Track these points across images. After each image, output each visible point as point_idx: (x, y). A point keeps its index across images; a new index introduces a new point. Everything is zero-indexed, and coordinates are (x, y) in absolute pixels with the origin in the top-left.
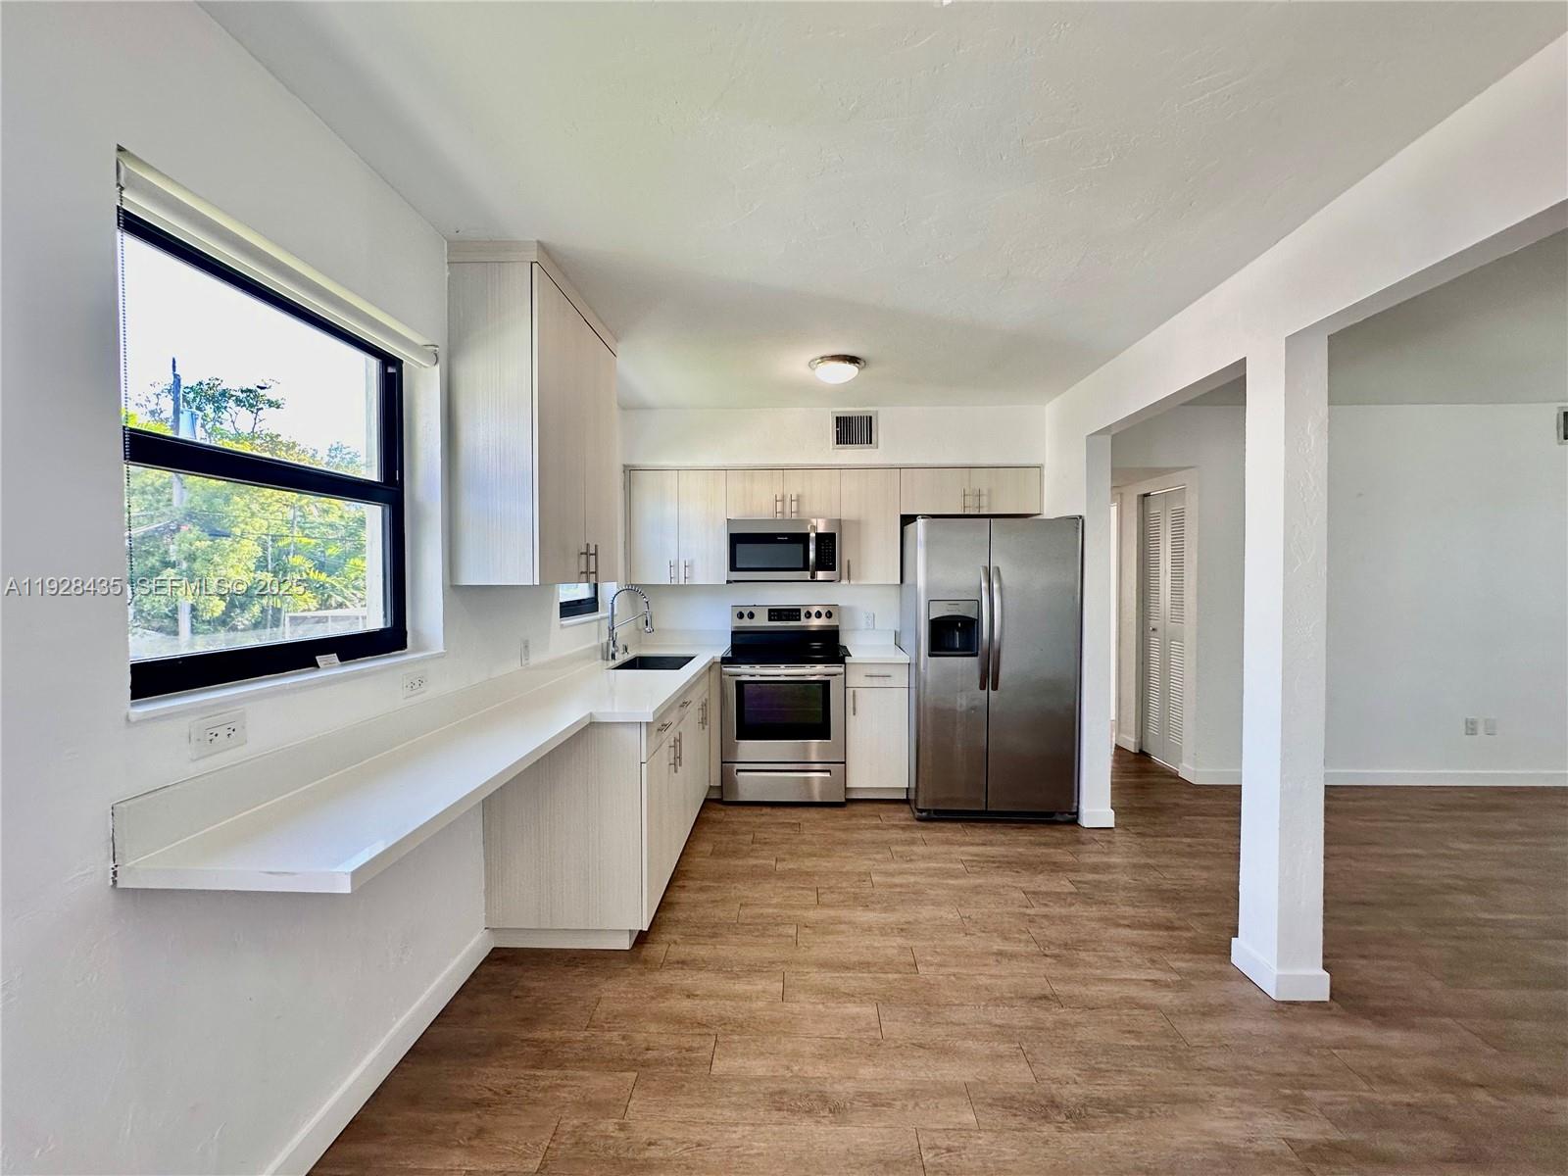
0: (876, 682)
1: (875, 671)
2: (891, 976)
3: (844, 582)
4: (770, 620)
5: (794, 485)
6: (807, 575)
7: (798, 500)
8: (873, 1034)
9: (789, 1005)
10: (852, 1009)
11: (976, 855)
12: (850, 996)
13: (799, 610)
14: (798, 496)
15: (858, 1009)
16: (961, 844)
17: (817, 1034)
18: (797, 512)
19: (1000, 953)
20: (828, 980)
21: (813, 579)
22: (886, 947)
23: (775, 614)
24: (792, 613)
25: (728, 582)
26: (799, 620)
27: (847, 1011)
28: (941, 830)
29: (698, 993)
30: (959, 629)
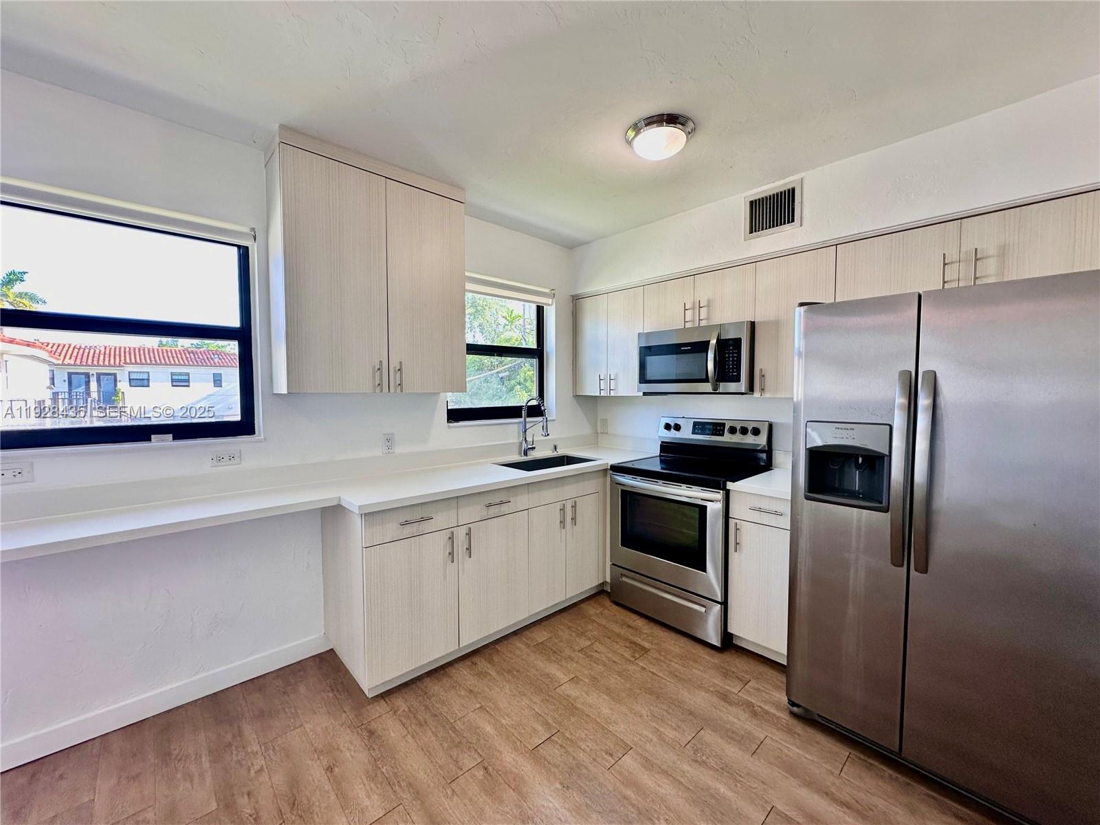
0: (765, 519)
1: (765, 505)
3: (757, 394)
4: (693, 433)
5: (704, 290)
6: (708, 387)
7: (708, 306)
13: (724, 425)
14: (709, 301)
18: (708, 319)
21: (715, 392)
23: (699, 427)
24: (717, 428)
25: (645, 394)
26: (723, 435)
30: (858, 466)
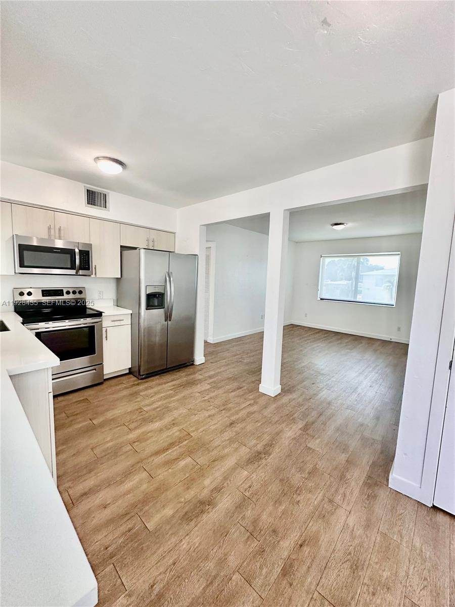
0: (117, 323)
1: (116, 319)
2: (185, 443)
3: (92, 276)
4: (43, 296)
6: (73, 272)
8: (197, 467)
9: (157, 478)
10: (182, 463)
11: (174, 385)
12: (177, 459)
13: (61, 290)
15: (185, 462)
16: (165, 383)
17: (178, 481)
19: (210, 416)
20: (164, 458)
21: (77, 274)
22: (173, 434)
23: (46, 293)
24: (58, 292)
25: (17, 274)
26: (63, 295)
27: (181, 466)
28: (153, 381)
29: (108, 503)
30: (157, 298)
